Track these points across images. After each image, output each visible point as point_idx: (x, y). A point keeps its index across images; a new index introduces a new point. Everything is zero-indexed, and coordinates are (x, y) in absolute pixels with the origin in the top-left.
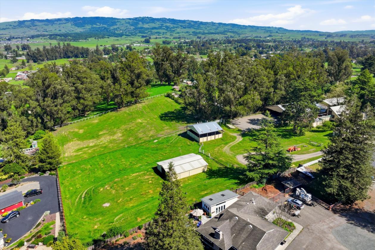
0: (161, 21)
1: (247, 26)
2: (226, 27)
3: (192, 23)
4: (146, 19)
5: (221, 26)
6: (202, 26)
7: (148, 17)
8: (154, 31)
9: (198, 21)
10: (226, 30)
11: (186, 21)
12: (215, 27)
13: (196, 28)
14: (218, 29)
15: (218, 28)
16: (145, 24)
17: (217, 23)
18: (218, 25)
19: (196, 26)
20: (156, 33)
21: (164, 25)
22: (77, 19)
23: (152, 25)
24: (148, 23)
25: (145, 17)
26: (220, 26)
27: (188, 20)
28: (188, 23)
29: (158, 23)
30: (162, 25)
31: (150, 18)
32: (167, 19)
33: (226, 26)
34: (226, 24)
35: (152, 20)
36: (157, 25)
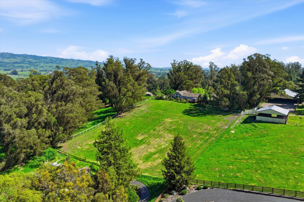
0: (23, 57)
1: (101, 63)
2: (85, 63)
3: (54, 60)
4: (6, 55)
5: (80, 62)
6: (63, 62)
7: (7, 53)
8: (16, 65)
9: (59, 58)
10: (85, 65)
11: (48, 57)
12: (75, 63)
13: (58, 63)
14: (78, 64)
15: (78, 63)
16: (4, 59)
17: (76, 60)
18: (77, 61)
19: (58, 61)
20: (19, 67)
21: (26, 60)
23: (14, 60)
24: (8, 58)
25: (5, 53)
26: (79, 62)
27: (49, 57)
28: (50, 59)
29: (19, 58)
30: (24, 60)
31: (10, 53)
32: (28, 55)
33: (84, 62)
34: (84, 61)
35: (13, 56)
36: (18, 60)
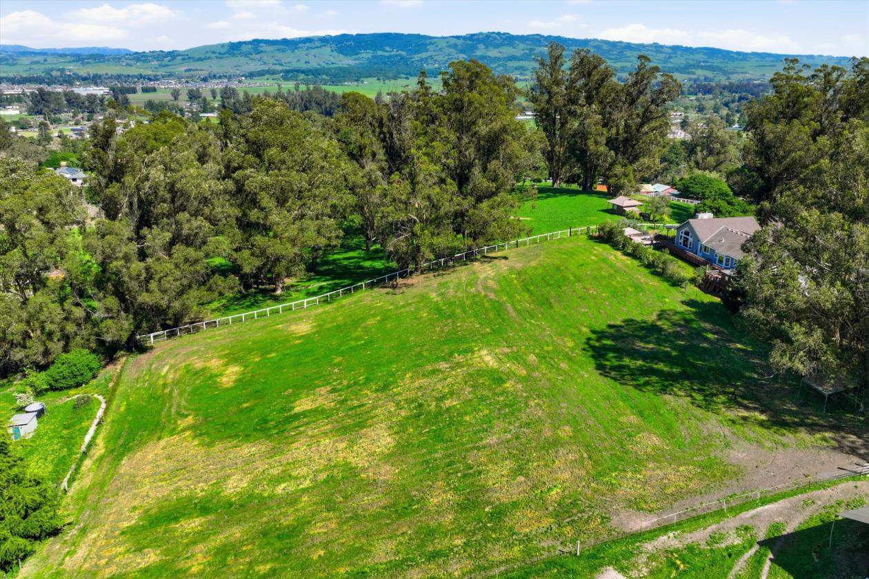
0: (530, 43)
1: (747, 54)
2: (692, 57)
3: (605, 47)
4: (495, 38)
5: (679, 53)
6: (628, 53)
7: (499, 33)
8: (510, 64)
9: (621, 42)
10: (691, 62)
11: (591, 40)
12: (661, 56)
13: (614, 57)
14: (671, 60)
15: (670, 58)
16: (491, 48)
17: (667, 47)
18: (670, 51)
19: (615, 52)
20: (516, 69)
21: (536, 52)
22: (344, 38)
23: (508, 51)
24: (497, 46)
25: (493, 33)
26: (675, 53)
27: (594, 40)
28: (594, 47)
29: (522, 46)
30: (531, 50)
31: (504, 34)
32: (543, 36)
33: (692, 53)
34: (691, 48)
35: (509, 39)
36: (519, 50)
